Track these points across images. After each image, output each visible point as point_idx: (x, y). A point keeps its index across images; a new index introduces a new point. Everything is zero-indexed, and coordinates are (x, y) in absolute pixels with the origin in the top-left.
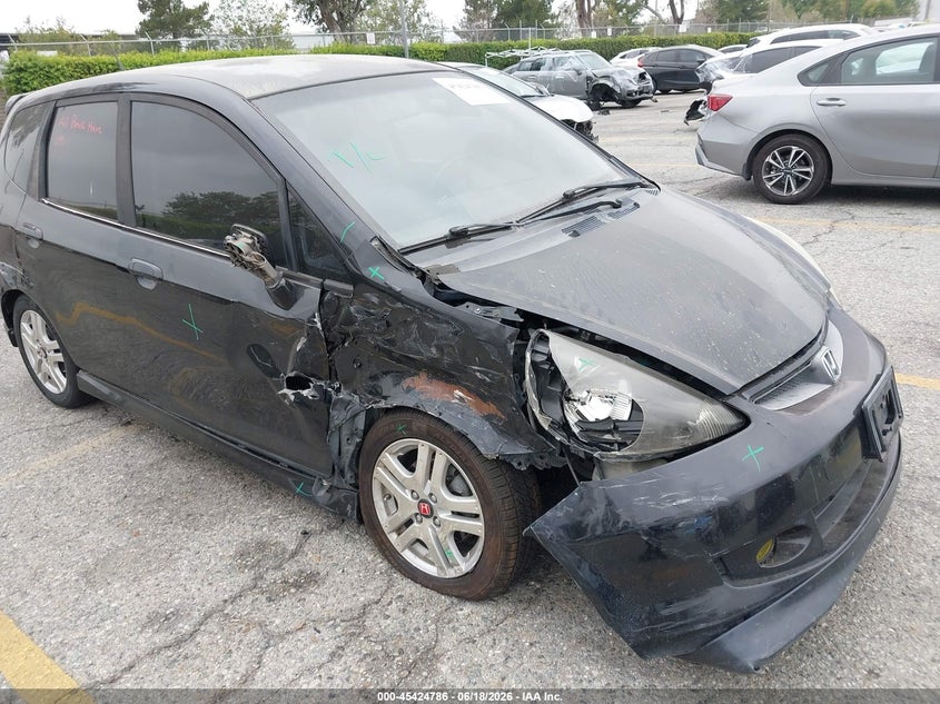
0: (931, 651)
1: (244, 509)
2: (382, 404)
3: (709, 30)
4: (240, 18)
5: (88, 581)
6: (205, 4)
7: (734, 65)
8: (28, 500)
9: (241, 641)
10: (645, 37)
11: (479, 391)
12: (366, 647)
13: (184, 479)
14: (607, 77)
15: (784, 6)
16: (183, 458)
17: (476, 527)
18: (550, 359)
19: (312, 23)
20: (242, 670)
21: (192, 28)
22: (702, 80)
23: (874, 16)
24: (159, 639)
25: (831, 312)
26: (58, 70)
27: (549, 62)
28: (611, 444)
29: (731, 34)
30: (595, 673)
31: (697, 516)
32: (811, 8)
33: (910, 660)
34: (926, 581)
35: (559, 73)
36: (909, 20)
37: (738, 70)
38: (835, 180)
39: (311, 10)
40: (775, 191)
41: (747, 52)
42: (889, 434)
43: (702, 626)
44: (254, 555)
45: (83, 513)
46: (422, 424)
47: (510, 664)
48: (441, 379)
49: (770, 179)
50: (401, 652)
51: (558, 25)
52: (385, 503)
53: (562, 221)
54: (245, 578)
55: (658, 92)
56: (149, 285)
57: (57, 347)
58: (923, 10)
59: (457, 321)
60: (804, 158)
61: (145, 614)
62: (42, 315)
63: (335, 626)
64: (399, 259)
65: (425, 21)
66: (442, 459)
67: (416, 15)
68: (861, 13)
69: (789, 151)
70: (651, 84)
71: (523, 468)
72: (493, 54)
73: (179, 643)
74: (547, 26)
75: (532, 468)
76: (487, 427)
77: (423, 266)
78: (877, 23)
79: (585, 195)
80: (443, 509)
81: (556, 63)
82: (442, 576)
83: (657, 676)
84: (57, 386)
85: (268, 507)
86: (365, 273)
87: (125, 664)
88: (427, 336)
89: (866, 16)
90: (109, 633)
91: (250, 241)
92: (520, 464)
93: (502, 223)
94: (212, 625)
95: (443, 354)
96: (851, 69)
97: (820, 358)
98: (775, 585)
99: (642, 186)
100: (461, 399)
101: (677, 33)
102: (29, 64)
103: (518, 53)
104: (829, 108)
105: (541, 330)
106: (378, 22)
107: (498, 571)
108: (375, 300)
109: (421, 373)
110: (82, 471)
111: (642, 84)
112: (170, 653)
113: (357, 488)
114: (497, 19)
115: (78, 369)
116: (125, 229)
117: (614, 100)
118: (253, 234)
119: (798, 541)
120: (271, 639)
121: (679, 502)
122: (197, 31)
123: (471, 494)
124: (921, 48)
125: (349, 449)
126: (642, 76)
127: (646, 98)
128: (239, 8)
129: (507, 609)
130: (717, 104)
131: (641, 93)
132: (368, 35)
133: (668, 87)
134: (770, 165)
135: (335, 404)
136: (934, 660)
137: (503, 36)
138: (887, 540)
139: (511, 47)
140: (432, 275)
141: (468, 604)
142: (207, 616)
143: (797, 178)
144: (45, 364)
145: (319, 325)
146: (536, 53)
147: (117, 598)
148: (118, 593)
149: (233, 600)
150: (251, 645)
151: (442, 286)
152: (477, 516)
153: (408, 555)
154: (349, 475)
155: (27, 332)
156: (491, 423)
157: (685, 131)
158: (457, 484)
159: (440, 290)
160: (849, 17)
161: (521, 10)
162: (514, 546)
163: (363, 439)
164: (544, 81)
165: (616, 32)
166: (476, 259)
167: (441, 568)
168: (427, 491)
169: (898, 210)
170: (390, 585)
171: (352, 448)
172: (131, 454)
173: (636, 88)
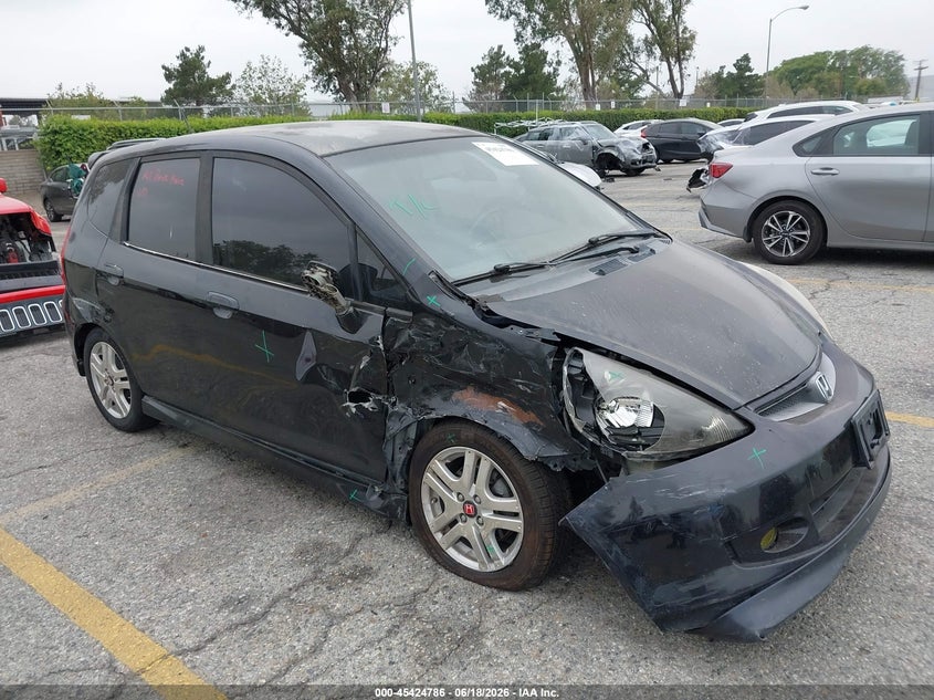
0: (915, 634)
1: (299, 516)
2: (433, 416)
3: (708, 105)
4: (260, 87)
5: (166, 572)
6: (228, 74)
7: (733, 137)
8: (103, 506)
9: (307, 620)
10: (647, 110)
11: (521, 402)
12: (419, 626)
13: (242, 491)
14: (612, 147)
15: (781, 83)
16: (239, 475)
17: (517, 525)
18: (584, 372)
19: (330, 92)
20: (311, 642)
21: (214, 96)
22: (703, 150)
23: (867, 93)
24: (234, 617)
25: (824, 345)
26: (91, 133)
27: (556, 132)
28: (637, 445)
29: (729, 109)
30: (621, 648)
31: (710, 505)
32: (806, 85)
33: (896, 640)
34: (911, 580)
35: (566, 143)
36: (900, 99)
37: (737, 142)
38: (831, 243)
39: (329, 80)
40: (774, 252)
41: (746, 125)
42: (876, 447)
43: (715, 601)
44: (312, 553)
45: (154, 518)
46: (468, 433)
47: (547, 640)
48: (487, 392)
49: (770, 242)
50: (450, 630)
51: (564, 98)
52: (432, 506)
53: (590, 262)
54: (306, 571)
55: (660, 161)
56: (225, 315)
57: (125, 375)
58: (913, 89)
59: (502, 341)
60: (801, 222)
61: (221, 598)
62: (114, 346)
63: (389, 610)
64: (454, 289)
65: (435, 92)
66: (487, 464)
67: (427, 87)
68: (855, 91)
69: (787, 216)
70: (654, 153)
71: (559, 470)
72: (502, 125)
73: (253, 620)
74: (553, 98)
75: (565, 470)
76: (527, 433)
77: (473, 295)
78: (870, 100)
79: (607, 242)
80: (486, 509)
81: (563, 133)
82: (484, 570)
83: (676, 650)
84: (120, 412)
85: (321, 515)
86: (424, 301)
87: (207, 636)
88: (477, 355)
89: (860, 92)
90: (190, 612)
91: (325, 275)
92: (555, 466)
93: (538, 262)
94: (281, 608)
95: (489, 370)
96: (843, 141)
97: (815, 380)
98: (778, 568)
99: (656, 236)
100: (504, 409)
101: (678, 107)
102: (64, 127)
103: (526, 123)
104: (823, 177)
105: (576, 348)
106: (391, 92)
107: (535, 563)
108: (431, 324)
109: (469, 388)
110: (148, 484)
111: (646, 154)
112: (246, 629)
113: (407, 493)
114: (504, 91)
115: (144, 394)
116: (203, 267)
117: (618, 168)
118: (327, 269)
119: (796, 531)
120: (334, 619)
121: (695, 493)
122: (219, 99)
123: (511, 495)
124: (905, 125)
125: (401, 457)
126: (645, 146)
127: (650, 167)
128: (260, 78)
129: (542, 598)
130: (718, 171)
131: (645, 162)
132: (383, 105)
133: (671, 157)
134: (769, 229)
135: (391, 416)
136: (917, 641)
137: (511, 107)
138: (878, 548)
139: (519, 118)
140: (481, 303)
141: (506, 593)
142: (275, 602)
143: (794, 241)
144: (111, 391)
145: (381, 346)
146: (543, 123)
147: (193, 585)
148: (194, 582)
149: (297, 588)
150: (316, 624)
151: (490, 312)
152: (516, 515)
153: (452, 552)
154: (399, 480)
155: (95, 362)
156: (531, 430)
157: (688, 198)
158: (499, 487)
159: (488, 315)
160: (843, 94)
161: (528, 84)
162: (550, 541)
163: (414, 449)
164: (551, 150)
165: (619, 105)
166: (517, 291)
167: (482, 563)
168: (472, 493)
169: (891, 272)
170: (436, 577)
171: (403, 456)
172: (190, 471)
173: (639, 157)
